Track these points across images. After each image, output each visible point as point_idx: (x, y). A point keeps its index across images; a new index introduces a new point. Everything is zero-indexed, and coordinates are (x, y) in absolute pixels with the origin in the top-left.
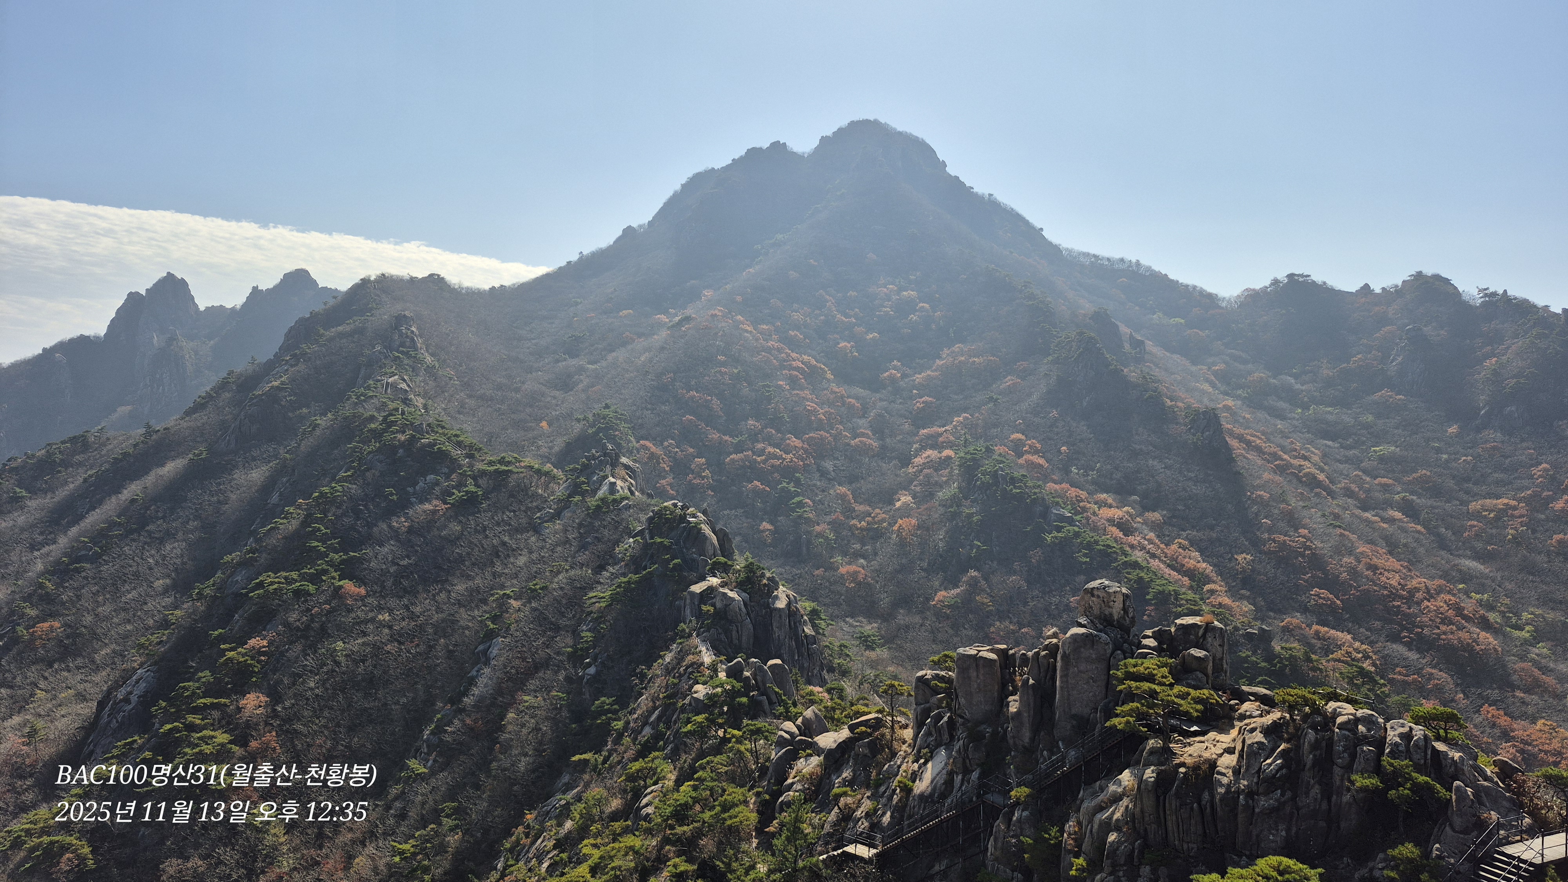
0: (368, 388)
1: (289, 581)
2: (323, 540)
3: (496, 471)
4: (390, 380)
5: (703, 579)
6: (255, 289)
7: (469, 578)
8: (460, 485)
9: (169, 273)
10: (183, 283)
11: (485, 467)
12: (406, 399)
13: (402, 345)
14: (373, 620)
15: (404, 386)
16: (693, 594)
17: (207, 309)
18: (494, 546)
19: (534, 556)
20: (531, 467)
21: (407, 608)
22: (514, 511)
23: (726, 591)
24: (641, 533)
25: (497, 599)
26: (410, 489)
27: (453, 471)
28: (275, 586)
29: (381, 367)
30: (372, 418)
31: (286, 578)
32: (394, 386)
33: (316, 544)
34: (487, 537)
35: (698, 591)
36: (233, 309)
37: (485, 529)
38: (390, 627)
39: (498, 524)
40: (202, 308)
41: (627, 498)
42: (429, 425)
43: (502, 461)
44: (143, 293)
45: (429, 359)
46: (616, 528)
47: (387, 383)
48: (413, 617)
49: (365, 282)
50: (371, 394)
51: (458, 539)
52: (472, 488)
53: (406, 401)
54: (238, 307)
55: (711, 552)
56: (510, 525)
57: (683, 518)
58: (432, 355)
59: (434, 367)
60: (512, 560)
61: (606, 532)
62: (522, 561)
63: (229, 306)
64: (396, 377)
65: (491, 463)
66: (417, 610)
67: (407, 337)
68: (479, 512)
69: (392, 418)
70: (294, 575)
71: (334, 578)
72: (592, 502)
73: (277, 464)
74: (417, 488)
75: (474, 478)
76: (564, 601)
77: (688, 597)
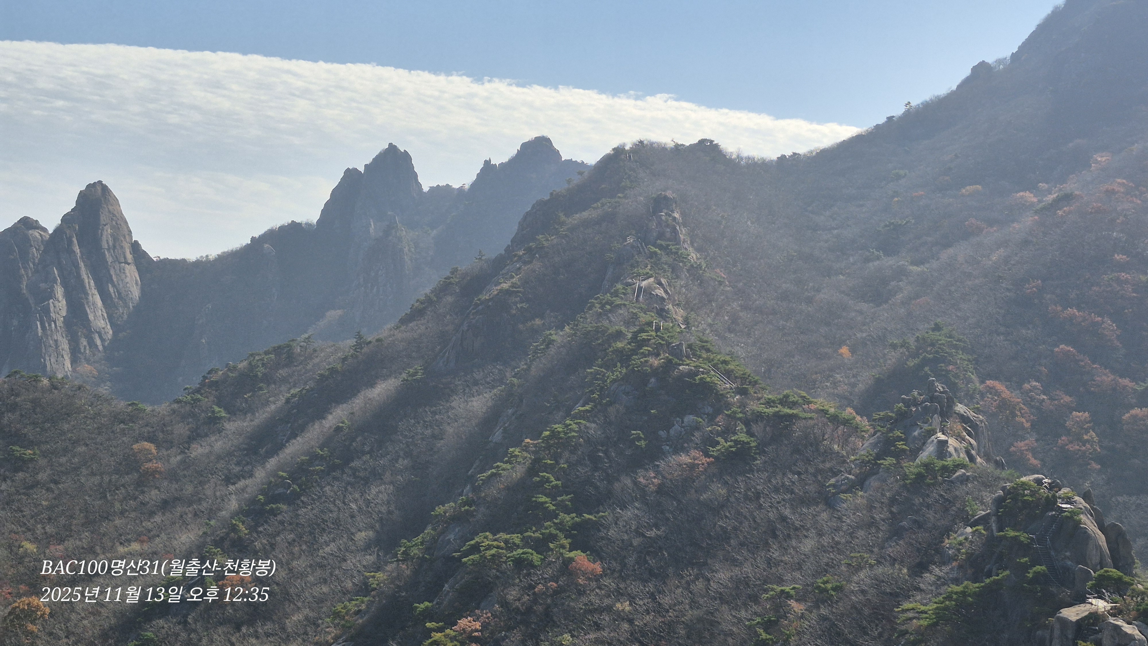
0: (616, 294)
1: (510, 546)
2: (553, 494)
3: (776, 415)
4: (644, 284)
5: (1081, 599)
6: (487, 163)
7: (735, 563)
8: (727, 432)
9: (390, 144)
10: (406, 157)
11: (762, 408)
12: (662, 310)
13: (661, 235)
14: (609, 609)
15: (660, 292)
16: (1064, 622)
17: (432, 188)
18: (769, 521)
19: (826, 541)
20: (824, 412)
21: (652, 596)
22: (799, 474)
23: (1120, 623)
24: (984, 520)
25: (772, 598)
26: (662, 433)
27: (718, 412)
28: (493, 551)
29: (632, 266)
30: (619, 335)
31: (506, 542)
32: (648, 291)
33: (543, 499)
34: (760, 507)
35: (1074, 618)
36: (461, 190)
37: (758, 495)
38: (631, 621)
39: (776, 490)
40: (426, 189)
41: (963, 466)
42: (690, 346)
43: (784, 401)
44: (362, 169)
45: (693, 256)
46: (946, 510)
47: (640, 288)
48: (660, 610)
49: (619, 151)
50: (619, 301)
51: (722, 506)
52: (743, 437)
53: (662, 313)
54: (467, 187)
55: (1096, 559)
56: (792, 492)
57: (1051, 503)
58: (698, 250)
59: (700, 266)
60: (794, 543)
61: (930, 515)
62: (808, 545)
63: (456, 186)
64: (651, 280)
65: (769, 403)
66: (666, 600)
67: (668, 226)
68: (751, 471)
69: (644, 335)
70: (516, 538)
71: (563, 547)
72: (911, 468)
73: (502, 391)
74: (672, 432)
75: (747, 423)
76: (866, 611)
77: (1057, 626)
